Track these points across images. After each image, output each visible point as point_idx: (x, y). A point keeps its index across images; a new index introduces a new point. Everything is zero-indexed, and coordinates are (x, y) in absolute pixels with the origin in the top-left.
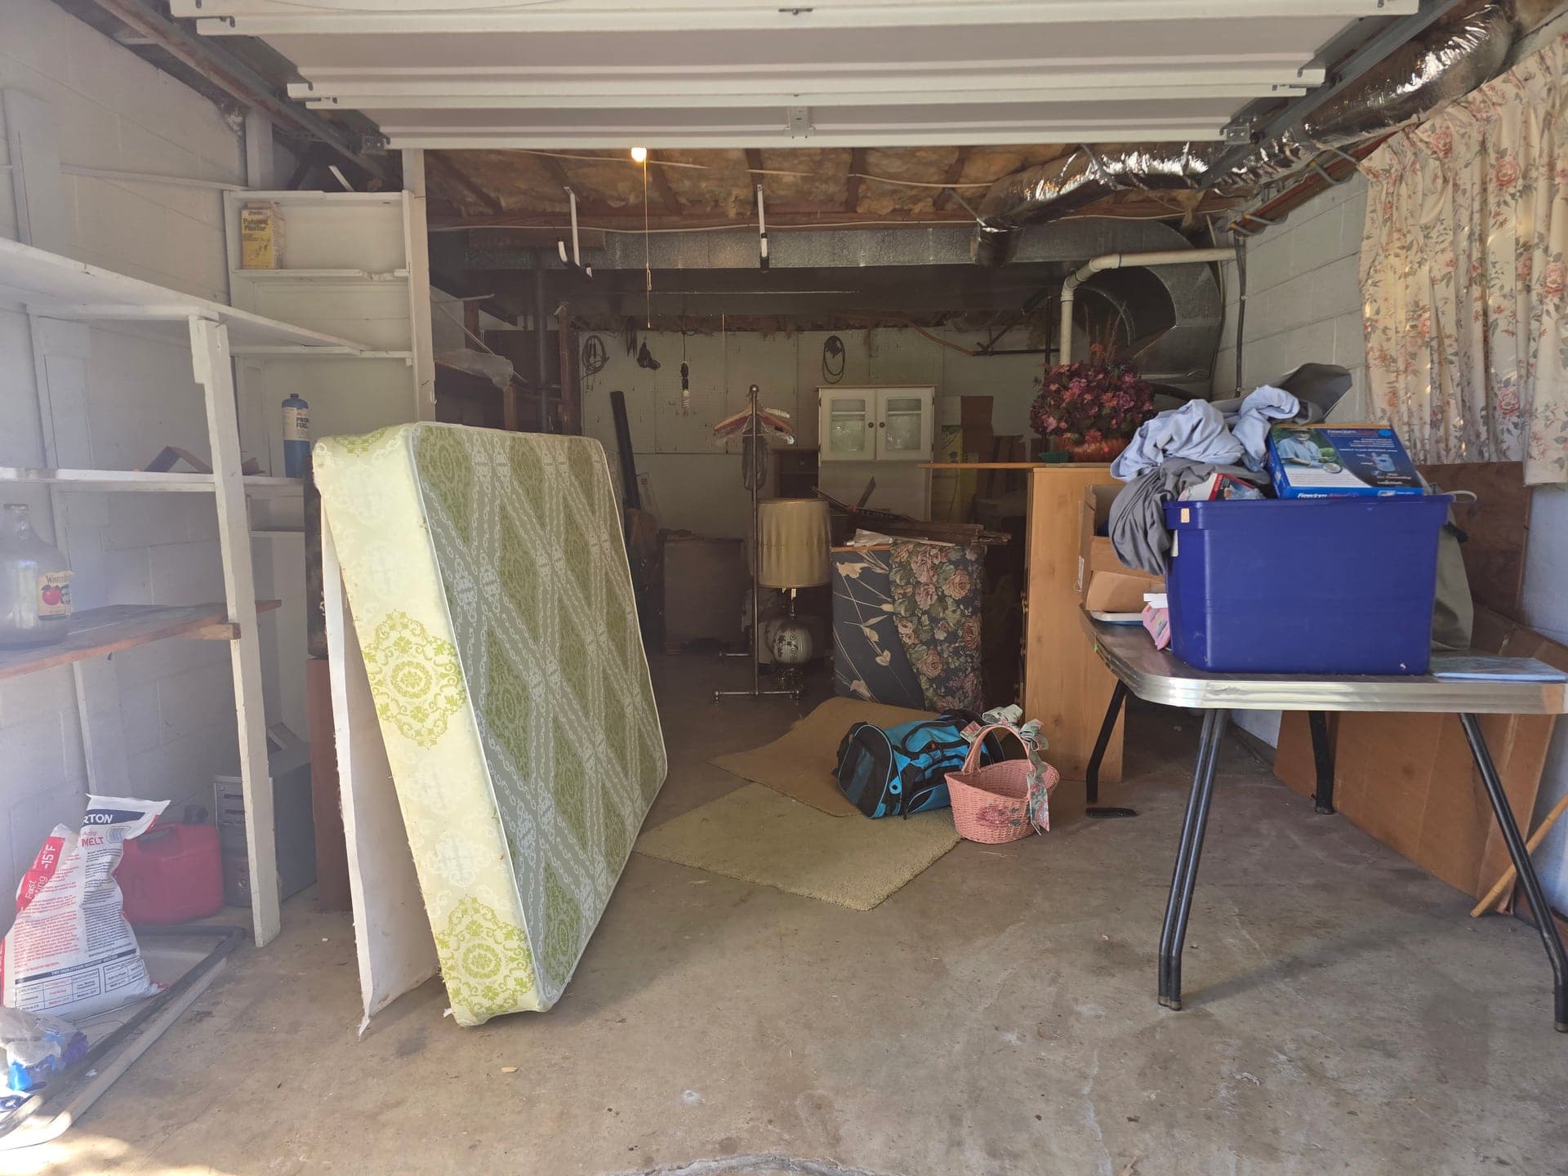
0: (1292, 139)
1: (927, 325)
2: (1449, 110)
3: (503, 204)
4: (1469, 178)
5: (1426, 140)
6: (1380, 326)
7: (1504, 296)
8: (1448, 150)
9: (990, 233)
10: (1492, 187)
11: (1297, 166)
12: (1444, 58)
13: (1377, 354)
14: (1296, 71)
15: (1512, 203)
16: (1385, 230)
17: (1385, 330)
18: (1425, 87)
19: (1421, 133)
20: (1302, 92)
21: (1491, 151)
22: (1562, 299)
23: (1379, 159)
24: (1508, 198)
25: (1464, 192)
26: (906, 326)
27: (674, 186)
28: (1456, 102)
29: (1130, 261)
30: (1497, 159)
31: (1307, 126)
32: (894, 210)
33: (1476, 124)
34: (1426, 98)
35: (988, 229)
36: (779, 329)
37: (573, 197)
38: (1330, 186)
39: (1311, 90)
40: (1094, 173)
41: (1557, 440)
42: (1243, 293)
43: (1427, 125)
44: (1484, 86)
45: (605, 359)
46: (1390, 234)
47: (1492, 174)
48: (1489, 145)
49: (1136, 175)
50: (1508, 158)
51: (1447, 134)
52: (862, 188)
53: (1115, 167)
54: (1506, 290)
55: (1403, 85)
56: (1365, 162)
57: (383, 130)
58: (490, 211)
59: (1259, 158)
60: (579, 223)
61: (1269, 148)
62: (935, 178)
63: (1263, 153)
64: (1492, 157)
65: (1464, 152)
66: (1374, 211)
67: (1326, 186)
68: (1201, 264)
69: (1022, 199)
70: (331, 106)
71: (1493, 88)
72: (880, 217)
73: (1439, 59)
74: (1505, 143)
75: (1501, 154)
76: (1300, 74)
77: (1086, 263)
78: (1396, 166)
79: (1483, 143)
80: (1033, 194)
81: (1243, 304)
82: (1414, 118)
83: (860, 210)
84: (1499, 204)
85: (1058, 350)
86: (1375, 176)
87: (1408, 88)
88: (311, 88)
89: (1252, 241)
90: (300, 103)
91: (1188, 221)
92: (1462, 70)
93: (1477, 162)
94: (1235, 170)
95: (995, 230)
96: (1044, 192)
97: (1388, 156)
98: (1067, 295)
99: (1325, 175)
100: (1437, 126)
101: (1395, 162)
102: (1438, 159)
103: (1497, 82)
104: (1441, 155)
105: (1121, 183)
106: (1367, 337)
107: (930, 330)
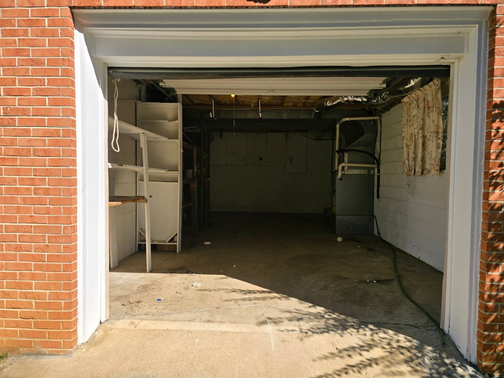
0: (385, 95)
1: (302, 131)
2: (417, 91)
3: (195, 102)
4: (421, 106)
5: (414, 97)
6: (406, 138)
7: (431, 133)
8: (418, 100)
9: (317, 112)
10: (426, 109)
11: (387, 101)
12: (415, 81)
13: (405, 144)
14: (380, 84)
15: (431, 112)
16: (407, 116)
17: (407, 139)
18: (411, 86)
19: (413, 95)
20: (382, 88)
21: (426, 101)
22: (437, 134)
23: (406, 100)
24: (430, 111)
25: (420, 109)
26: (297, 132)
27: (238, 99)
28: (419, 90)
29: (352, 119)
30: (427, 103)
31: (388, 93)
32: (293, 105)
33: (423, 95)
34: (412, 88)
35: (316, 111)
36: (261, 132)
37: (213, 101)
38: (398, 104)
39: (384, 88)
40: (341, 100)
41: (437, 165)
42: (381, 127)
43: (414, 93)
44: (424, 87)
45: (213, 139)
46: (408, 117)
47: (426, 106)
48: (426, 99)
49: (351, 101)
50: (430, 103)
51: (418, 96)
52: (285, 100)
53: (346, 99)
54: (431, 131)
55: (407, 86)
56: (403, 100)
57: (176, 90)
58: (191, 104)
59: (378, 99)
60: (214, 107)
61: (380, 97)
62: (303, 99)
63: (379, 97)
64: (426, 102)
65: (421, 100)
66: (405, 111)
67: (397, 104)
68: (371, 120)
69: (324, 104)
70: (168, 87)
71: (425, 87)
72: (289, 107)
73: (414, 81)
74: (429, 99)
75: (428, 102)
76: (381, 85)
77: (342, 119)
78: (410, 102)
79: (424, 99)
80: (326, 103)
81: (381, 130)
82: (409, 93)
83: (284, 105)
84: (428, 113)
85: (336, 139)
86: (405, 103)
87: (408, 87)
88: (165, 83)
89: (383, 115)
90: (161, 87)
91: (367, 109)
92: (420, 83)
93: (423, 103)
94: (373, 101)
95: (318, 111)
96: (329, 104)
97: (408, 99)
98: (338, 126)
99: (396, 101)
100: (416, 94)
101: (409, 100)
102: (416, 101)
103: (426, 86)
104: (417, 100)
105: (347, 102)
106: (403, 140)
107: (304, 133)
